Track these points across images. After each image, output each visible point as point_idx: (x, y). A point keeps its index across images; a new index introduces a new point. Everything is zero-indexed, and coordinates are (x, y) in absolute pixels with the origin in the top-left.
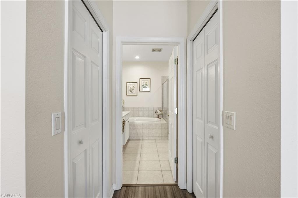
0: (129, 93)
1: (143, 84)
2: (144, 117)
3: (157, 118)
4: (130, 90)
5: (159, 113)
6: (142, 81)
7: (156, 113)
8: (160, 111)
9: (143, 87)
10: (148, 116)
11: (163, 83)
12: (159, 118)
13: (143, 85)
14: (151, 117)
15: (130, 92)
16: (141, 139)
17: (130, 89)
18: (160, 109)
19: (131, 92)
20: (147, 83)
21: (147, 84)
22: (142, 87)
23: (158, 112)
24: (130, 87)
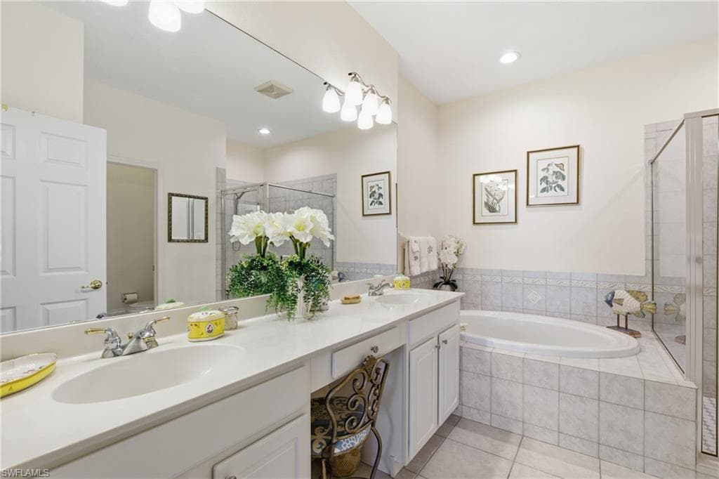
0: (483, 214)
1: (545, 174)
2: (546, 313)
3: (618, 328)
4: (486, 204)
5: (631, 304)
6: (539, 162)
7: (610, 303)
8: (637, 295)
9: (544, 185)
10: (570, 315)
11: (652, 158)
12: (626, 330)
13: (545, 179)
14: (585, 319)
15: (486, 211)
16: (517, 429)
17: (485, 200)
18: (637, 288)
19: (492, 209)
20: (561, 166)
21: (565, 173)
22: (540, 188)
23: (620, 302)
24: (484, 192)
